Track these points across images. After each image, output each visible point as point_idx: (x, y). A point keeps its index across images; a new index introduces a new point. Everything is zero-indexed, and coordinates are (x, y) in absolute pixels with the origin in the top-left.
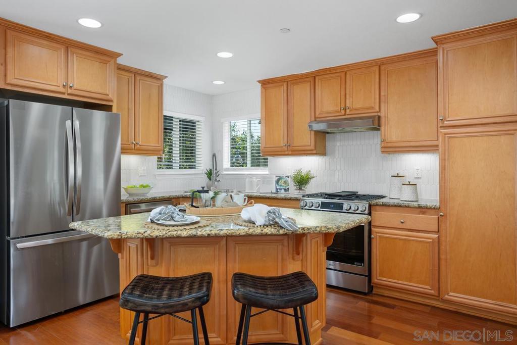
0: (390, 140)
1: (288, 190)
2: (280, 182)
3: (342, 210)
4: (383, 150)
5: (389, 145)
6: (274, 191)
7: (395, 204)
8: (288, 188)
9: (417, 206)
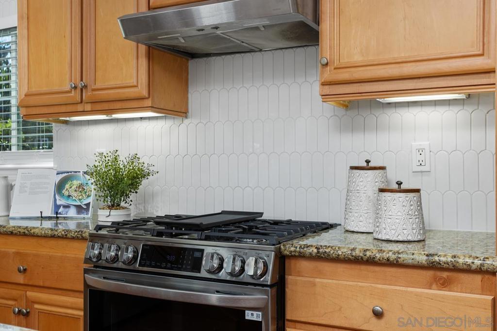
0: (345, 61)
1: (87, 209)
2: (67, 186)
3: (199, 272)
4: (328, 90)
5: (344, 75)
6: (49, 212)
7: (357, 253)
8: (88, 205)
9: (422, 259)
